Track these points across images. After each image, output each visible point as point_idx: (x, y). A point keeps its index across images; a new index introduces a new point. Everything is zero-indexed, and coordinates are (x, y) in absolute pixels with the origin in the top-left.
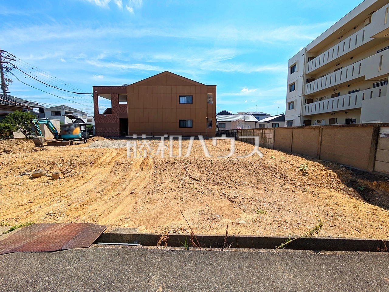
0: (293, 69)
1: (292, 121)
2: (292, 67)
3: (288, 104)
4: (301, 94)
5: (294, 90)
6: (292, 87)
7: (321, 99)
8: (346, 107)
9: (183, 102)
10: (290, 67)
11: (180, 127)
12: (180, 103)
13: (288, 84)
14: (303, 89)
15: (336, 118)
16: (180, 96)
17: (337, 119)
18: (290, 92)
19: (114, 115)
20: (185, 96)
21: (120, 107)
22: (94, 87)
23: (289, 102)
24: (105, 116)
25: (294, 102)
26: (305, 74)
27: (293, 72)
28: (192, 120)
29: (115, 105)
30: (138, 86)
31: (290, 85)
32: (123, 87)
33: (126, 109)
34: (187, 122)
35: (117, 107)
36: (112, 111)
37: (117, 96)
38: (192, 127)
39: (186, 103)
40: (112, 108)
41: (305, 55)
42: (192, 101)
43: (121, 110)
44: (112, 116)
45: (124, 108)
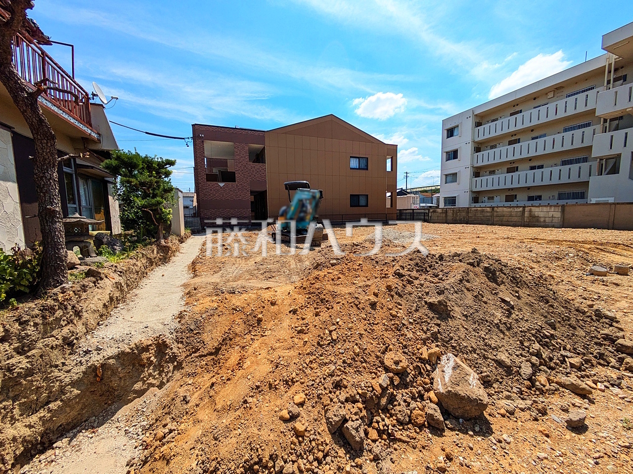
1: (455, 197)
3: (444, 176)
5: (456, 158)
7: (492, 173)
8: (530, 184)
9: (355, 167)
10: (444, 130)
11: (351, 206)
12: (351, 168)
13: (444, 151)
14: (472, 159)
15: (514, 194)
16: (351, 157)
17: (516, 195)
18: (448, 160)
19: (241, 185)
20: (358, 158)
21: (251, 168)
22: (196, 126)
23: (445, 174)
24: (222, 185)
25: (456, 173)
26: (474, 142)
27: (451, 137)
28: (368, 195)
29: (242, 165)
30: (286, 133)
31: (447, 153)
32: (259, 132)
33: (263, 173)
34: (361, 198)
35: (247, 168)
36: (236, 175)
37: (247, 148)
38: (367, 206)
39: (359, 169)
40: (237, 171)
41: (471, 117)
42: (367, 166)
43: (255, 176)
44: (237, 185)
45: (261, 171)
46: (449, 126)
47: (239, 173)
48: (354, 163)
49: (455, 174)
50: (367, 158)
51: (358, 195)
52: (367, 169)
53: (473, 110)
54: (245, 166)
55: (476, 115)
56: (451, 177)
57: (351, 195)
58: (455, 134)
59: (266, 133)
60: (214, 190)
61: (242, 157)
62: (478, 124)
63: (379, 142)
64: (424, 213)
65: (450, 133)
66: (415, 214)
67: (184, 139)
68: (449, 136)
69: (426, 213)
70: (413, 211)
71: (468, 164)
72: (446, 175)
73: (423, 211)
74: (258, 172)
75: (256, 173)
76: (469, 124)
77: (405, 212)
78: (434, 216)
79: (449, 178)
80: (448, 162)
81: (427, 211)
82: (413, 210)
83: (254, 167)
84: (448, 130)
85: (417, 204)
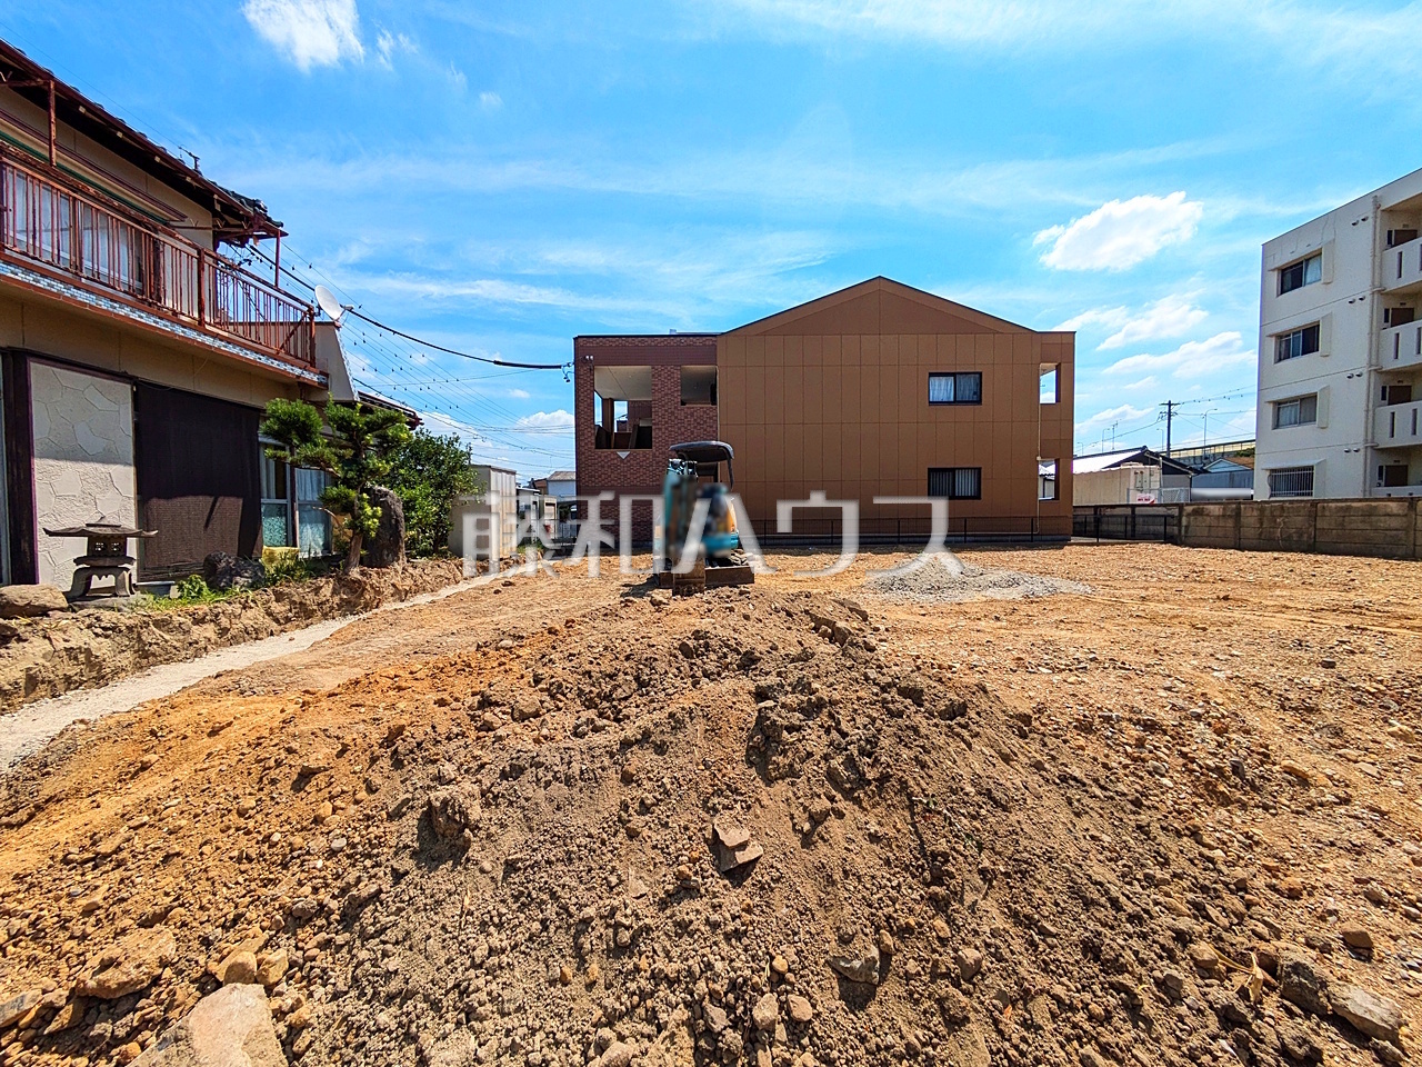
1: (1311, 468)
4: (1363, 366)
5: (1312, 350)
9: (943, 398)
14: (1375, 348)
16: (931, 375)
18: (1280, 360)
19: (663, 453)
20: (954, 375)
21: (686, 417)
22: (580, 340)
23: (1276, 397)
24: (623, 454)
25: (1312, 398)
26: (1382, 293)
27: (1293, 288)
28: (980, 469)
29: (666, 411)
30: (764, 334)
31: (1279, 337)
32: (704, 339)
33: (711, 427)
34: (960, 478)
35: (676, 417)
36: (653, 434)
37: (677, 375)
38: (977, 496)
39: (955, 402)
40: (654, 424)
41: (1370, 221)
42: (979, 393)
43: (692, 433)
44: (654, 455)
45: (705, 422)
46: (1287, 257)
47: (660, 429)
48: (941, 389)
49: (1310, 399)
50: (980, 374)
51: (953, 470)
52: (979, 402)
53: (1375, 198)
54: (673, 413)
55: (1390, 211)
56: (1294, 410)
57: (931, 471)
58: (1310, 276)
59: (718, 338)
60: (609, 466)
61: (666, 395)
62: (1397, 238)
63: (1016, 330)
64: (1165, 517)
65: (1292, 276)
66: (1139, 520)
67: (560, 367)
68: (1289, 283)
69: (1173, 517)
70: (1133, 512)
71: (1360, 361)
72: (1278, 404)
73: (1162, 511)
74: (699, 423)
75: (695, 427)
76: (1364, 239)
77: (1109, 512)
78: (1199, 527)
79: (1286, 413)
80: (1281, 363)
81: (1175, 511)
82: (1133, 506)
83: (692, 415)
84: (1283, 271)
85: (1150, 491)
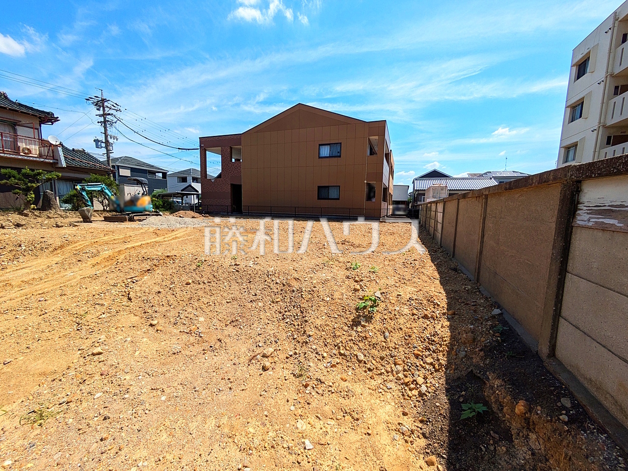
0: (581, 68)
2: (580, 65)
3: (563, 150)
4: (597, 124)
5: (580, 117)
6: (576, 110)
9: (326, 155)
10: (574, 66)
11: (319, 199)
12: (320, 158)
13: (568, 105)
14: (603, 113)
18: (572, 121)
19: (225, 180)
20: (329, 144)
22: (201, 139)
23: (565, 146)
24: (213, 180)
25: (577, 143)
26: (612, 76)
27: (581, 77)
28: (339, 186)
29: (226, 164)
30: (257, 132)
31: (572, 107)
32: (237, 136)
33: (240, 170)
34: (331, 189)
35: (229, 167)
37: (229, 150)
38: (338, 198)
39: (330, 157)
41: (611, 31)
42: (340, 152)
44: (222, 181)
45: (238, 168)
47: (224, 171)
49: (575, 145)
50: (341, 143)
51: (328, 187)
52: (340, 156)
56: (573, 151)
57: (319, 187)
58: (588, 68)
59: (241, 135)
60: (209, 185)
65: (584, 69)
72: (568, 149)
75: (235, 170)
79: (571, 153)
83: (233, 165)
